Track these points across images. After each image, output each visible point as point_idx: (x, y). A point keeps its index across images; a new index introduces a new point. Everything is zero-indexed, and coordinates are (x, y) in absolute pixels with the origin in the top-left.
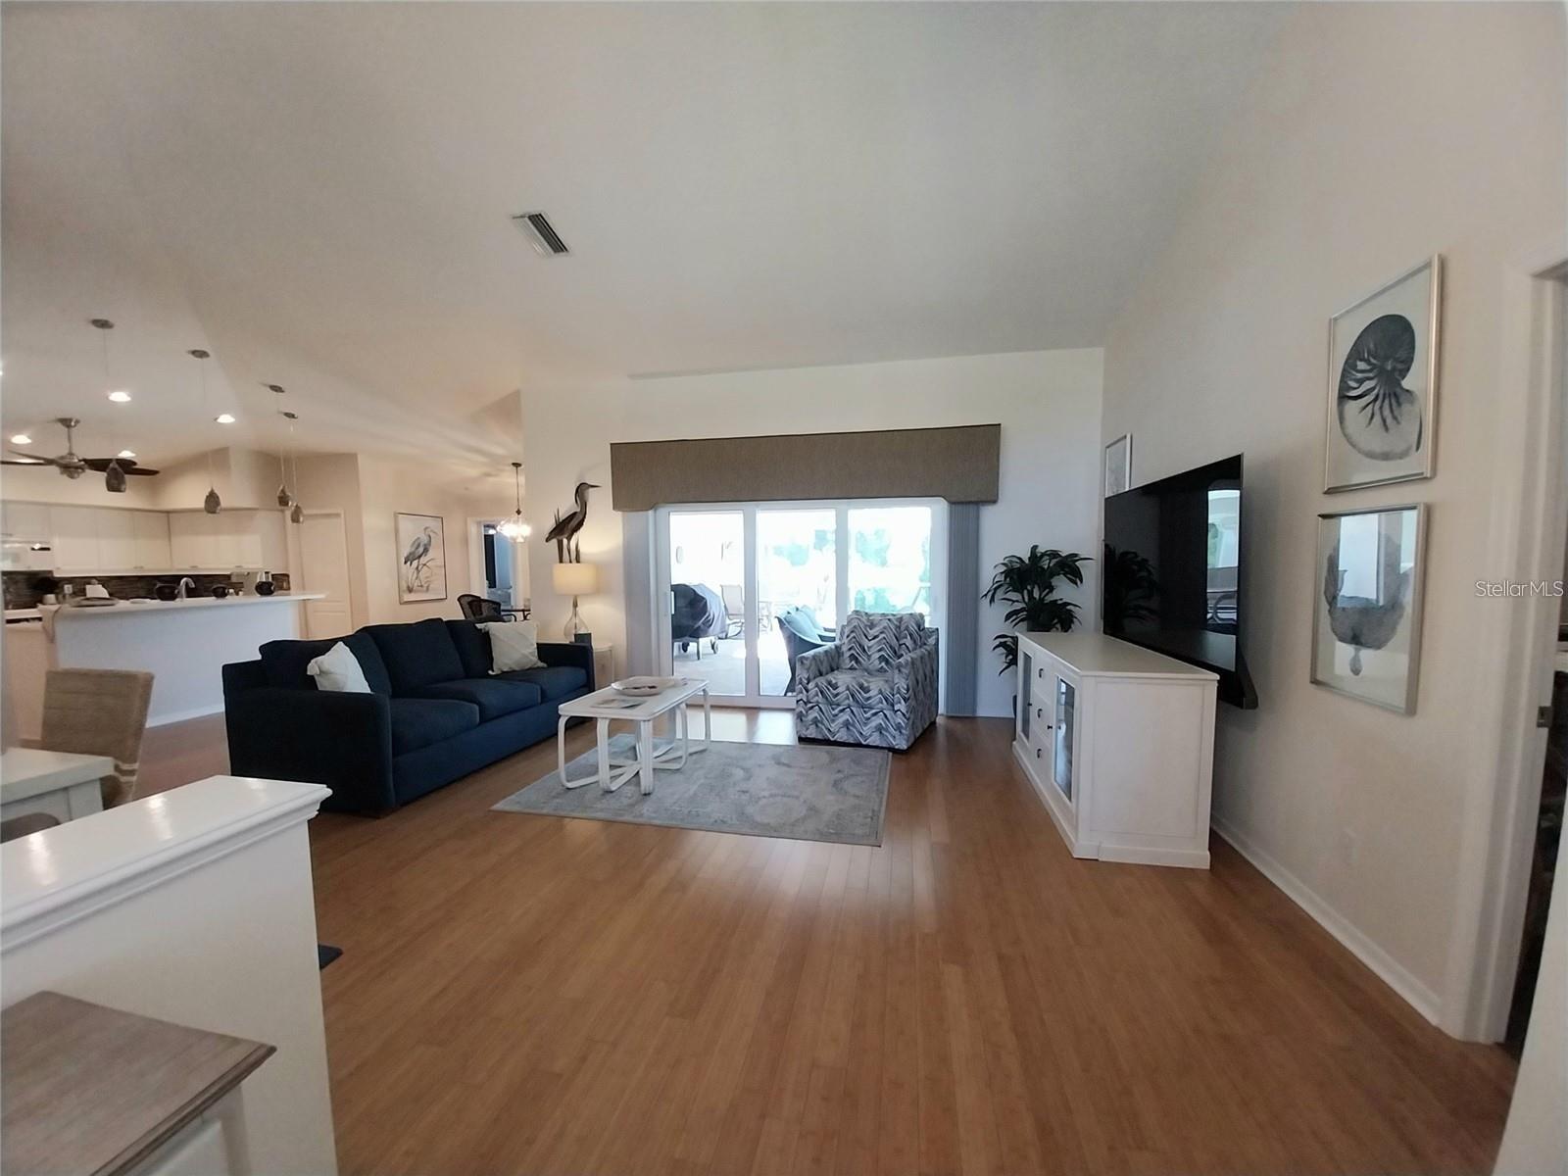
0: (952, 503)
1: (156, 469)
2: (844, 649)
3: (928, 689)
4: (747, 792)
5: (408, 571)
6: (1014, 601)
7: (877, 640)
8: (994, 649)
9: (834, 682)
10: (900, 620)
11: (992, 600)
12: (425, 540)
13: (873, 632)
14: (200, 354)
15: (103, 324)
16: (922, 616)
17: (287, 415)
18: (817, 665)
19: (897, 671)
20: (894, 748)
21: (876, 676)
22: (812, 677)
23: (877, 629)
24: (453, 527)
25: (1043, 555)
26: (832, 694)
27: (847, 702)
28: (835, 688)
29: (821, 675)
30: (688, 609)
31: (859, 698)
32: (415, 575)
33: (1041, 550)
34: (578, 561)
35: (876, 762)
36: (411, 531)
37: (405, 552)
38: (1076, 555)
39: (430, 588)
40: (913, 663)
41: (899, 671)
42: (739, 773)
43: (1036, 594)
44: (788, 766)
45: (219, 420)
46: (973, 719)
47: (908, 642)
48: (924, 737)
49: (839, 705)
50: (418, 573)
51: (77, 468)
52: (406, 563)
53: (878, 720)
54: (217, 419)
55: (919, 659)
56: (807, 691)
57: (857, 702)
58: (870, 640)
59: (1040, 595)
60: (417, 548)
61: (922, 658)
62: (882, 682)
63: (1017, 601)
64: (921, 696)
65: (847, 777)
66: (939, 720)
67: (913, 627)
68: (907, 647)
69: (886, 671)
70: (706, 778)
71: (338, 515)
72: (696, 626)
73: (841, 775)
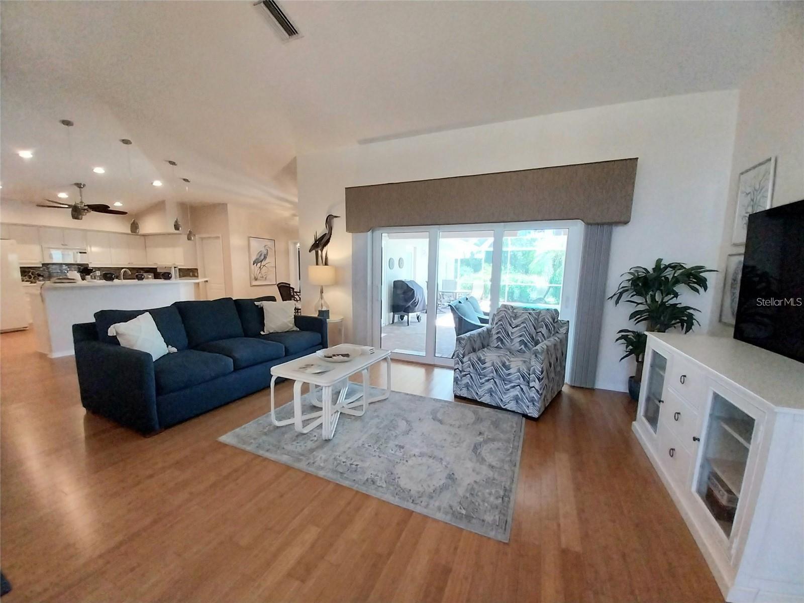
0: (588, 224)
1: (126, 211)
2: (494, 332)
3: (558, 369)
4: (403, 447)
5: (255, 268)
6: (638, 304)
7: (518, 328)
8: (617, 340)
9: (483, 358)
10: (539, 313)
11: (617, 302)
12: (265, 252)
13: (515, 322)
14: (126, 142)
15: (67, 123)
16: (556, 311)
17: (184, 180)
18: (471, 344)
19: (533, 356)
20: (527, 415)
21: (516, 357)
22: (466, 352)
23: (520, 319)
24: (281, 245)
25: (666, 267)
26: (480, 367)
27: (492, 374)
28: (484, 363)
29: (474, 351)
30: (403, 296)
31: (501, 373)
32: (259, 271)
33: (666, 262)
34: (326, 264)
35: (512, 427)
36: (257, 247)
37: (254, 258)
38: (701, 267)
39: (267, 278)
40: (548, 350)
41: (536, 356)
42: (403, 425)
43: (658, 298)
44: (441, 422)
45: (154, 184)
46: (592, 390)
47: (544, 330)
48: (552, 405)
49: (485, 376)
50: (261, 270)
51: (85, 210)
52: (254, 264)
53: (516, 392)
54: (152, 183)
55: (553, 346)
56: (462, 363)
57: (500, 376)
58: (513, 328)
59: (662, 299)
60: (260, 256)
61: (555, 345)
62: (521, 363)
63: (641, 303)
64: (552, 375)
65: (486, 441)
66: (565, 389)
67: (549, 320)
68: (543, 335)
69: (524, 352)
70: (377, 427)
71: (218, 238)
72: (407, 306)
73: (480, 439)
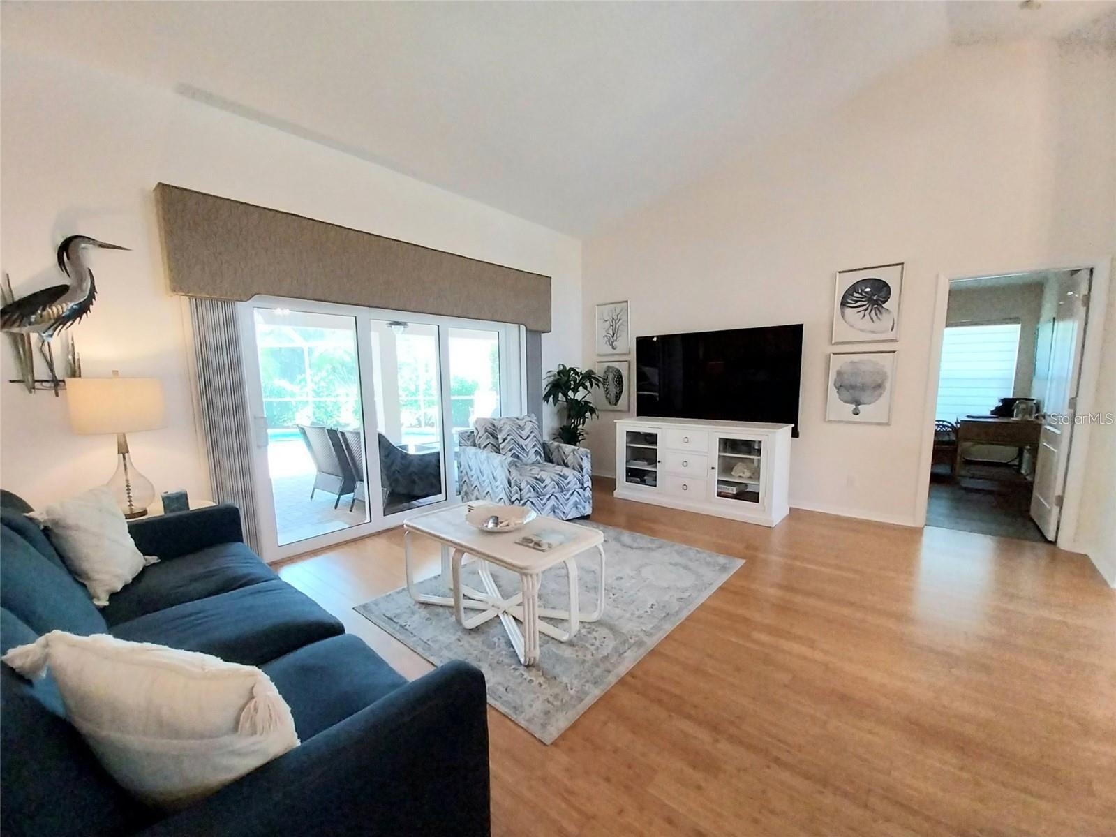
0: (527, 330)
20: (584, 516)
58: (525, 440)
